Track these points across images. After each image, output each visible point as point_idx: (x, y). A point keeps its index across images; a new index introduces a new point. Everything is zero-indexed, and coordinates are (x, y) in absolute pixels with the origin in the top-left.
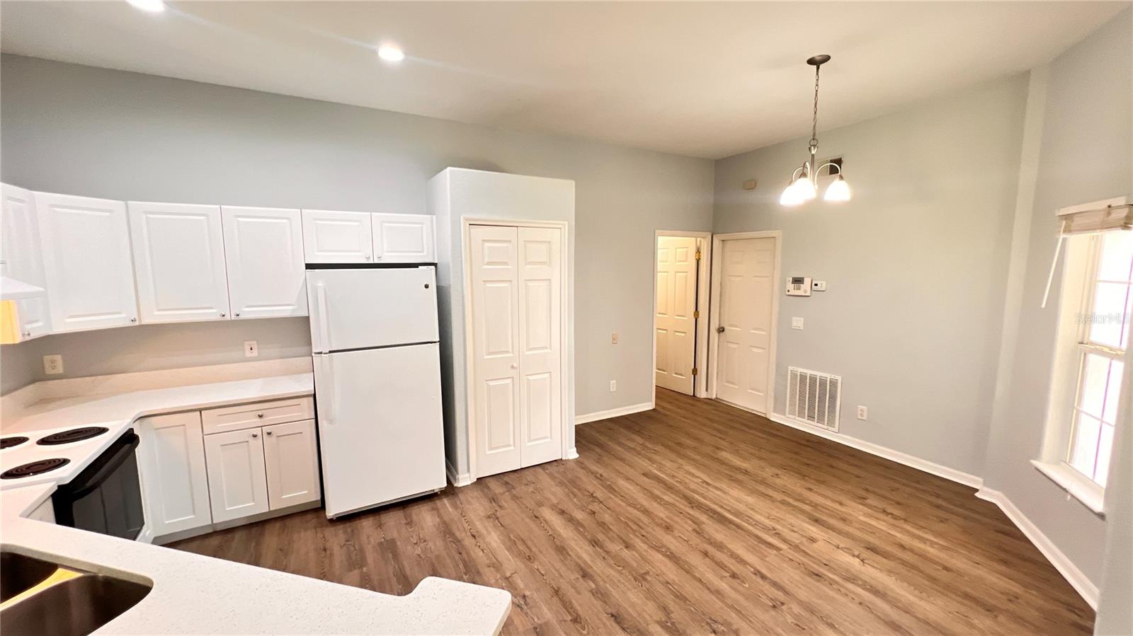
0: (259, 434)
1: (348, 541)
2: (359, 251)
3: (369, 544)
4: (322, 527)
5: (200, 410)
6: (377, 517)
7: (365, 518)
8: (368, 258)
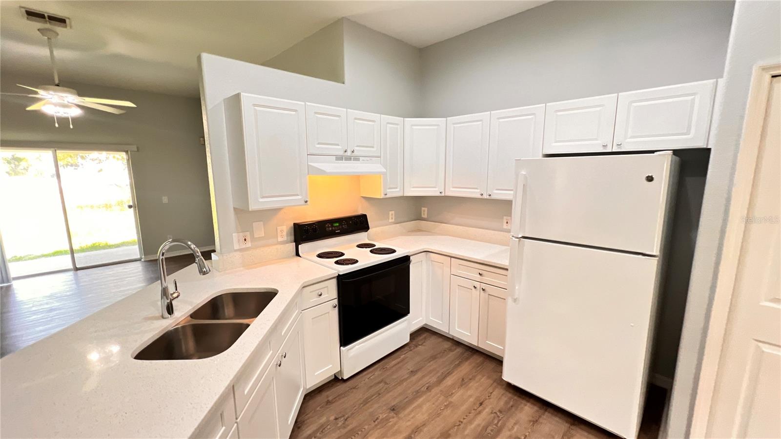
0: (478, 287)
1: (500, 411)
2: (596, 139)
3: (510, 430)
4: (498, 384)
5: (451, 257)
6: (542, 411)
7: (532, 404)
8: (605, 146)
